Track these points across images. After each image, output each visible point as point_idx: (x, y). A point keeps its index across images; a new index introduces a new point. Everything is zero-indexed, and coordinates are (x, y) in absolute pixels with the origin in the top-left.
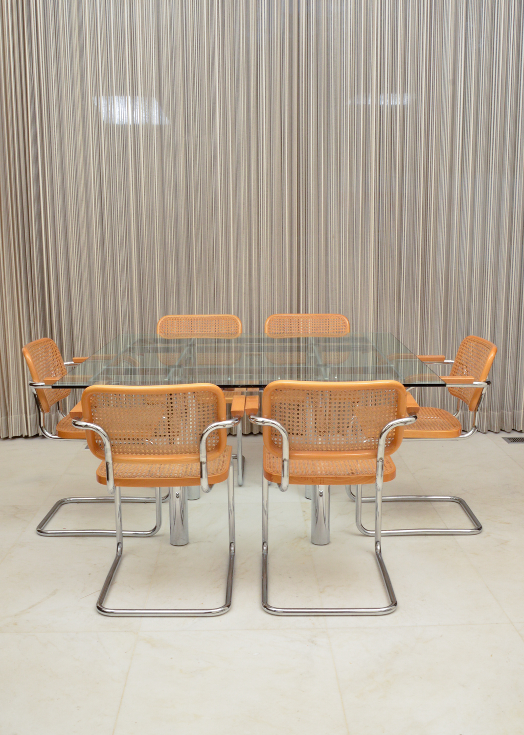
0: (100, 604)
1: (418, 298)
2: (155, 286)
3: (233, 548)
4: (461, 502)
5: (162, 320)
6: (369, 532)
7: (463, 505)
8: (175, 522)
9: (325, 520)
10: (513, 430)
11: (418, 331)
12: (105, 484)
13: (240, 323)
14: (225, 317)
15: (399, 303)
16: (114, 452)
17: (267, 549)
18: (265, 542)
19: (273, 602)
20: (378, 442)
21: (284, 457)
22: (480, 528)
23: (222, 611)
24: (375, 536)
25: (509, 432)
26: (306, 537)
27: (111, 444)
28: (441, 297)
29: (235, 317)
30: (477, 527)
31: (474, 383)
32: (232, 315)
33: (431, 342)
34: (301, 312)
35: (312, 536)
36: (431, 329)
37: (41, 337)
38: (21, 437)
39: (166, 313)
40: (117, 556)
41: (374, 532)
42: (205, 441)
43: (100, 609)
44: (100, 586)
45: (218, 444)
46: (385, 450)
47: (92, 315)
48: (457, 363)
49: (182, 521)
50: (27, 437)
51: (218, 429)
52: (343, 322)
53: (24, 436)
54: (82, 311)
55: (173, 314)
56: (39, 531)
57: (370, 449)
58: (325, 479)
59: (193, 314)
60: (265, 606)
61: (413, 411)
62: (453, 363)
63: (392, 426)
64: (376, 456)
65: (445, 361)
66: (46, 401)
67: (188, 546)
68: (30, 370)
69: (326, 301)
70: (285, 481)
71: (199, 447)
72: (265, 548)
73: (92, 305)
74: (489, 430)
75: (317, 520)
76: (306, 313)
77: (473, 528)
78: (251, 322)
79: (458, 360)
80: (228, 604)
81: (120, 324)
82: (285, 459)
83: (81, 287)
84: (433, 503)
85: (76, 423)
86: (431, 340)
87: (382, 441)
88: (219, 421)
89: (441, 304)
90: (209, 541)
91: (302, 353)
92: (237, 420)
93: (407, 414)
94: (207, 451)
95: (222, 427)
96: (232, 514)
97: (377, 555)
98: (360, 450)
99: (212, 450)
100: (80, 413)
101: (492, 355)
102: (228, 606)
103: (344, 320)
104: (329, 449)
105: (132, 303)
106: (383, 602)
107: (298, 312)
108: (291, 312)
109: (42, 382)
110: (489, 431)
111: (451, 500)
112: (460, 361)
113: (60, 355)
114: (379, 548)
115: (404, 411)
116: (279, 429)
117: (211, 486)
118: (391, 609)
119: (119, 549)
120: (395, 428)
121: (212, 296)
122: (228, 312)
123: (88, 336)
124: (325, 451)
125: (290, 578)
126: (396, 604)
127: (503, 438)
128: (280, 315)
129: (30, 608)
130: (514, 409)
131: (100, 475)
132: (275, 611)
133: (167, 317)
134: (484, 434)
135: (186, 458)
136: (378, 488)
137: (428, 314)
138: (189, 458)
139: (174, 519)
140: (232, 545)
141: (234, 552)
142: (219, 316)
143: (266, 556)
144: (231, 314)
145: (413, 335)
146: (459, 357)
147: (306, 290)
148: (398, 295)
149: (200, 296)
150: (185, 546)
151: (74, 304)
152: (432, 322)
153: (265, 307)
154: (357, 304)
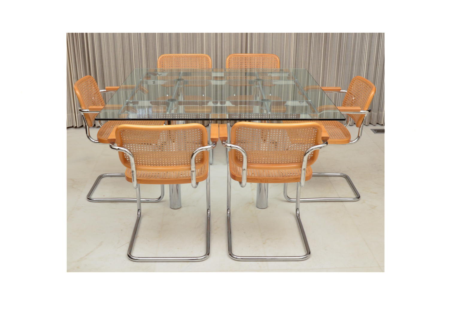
0: (130, 254)
3: (209, 213)
4: (347, 177)
5: (161, 57)
6: (292, 200)
7: (348, 179)
8: (172, 191)
9: (265, 191)
10: (377, 123)
12: (131, 182)
13: (210, 60)
14: (201, 56)
15: (310, 44)
16: (136, 164)
17: (230, 213)
18: (229, 209)
19: (235, 252)
20: (303, 158)
21: (244, 168)
22: (359, 197)
23: (205, 258)
24: (296, 202)
25: (375, 125)
26: (253, 202)
27: (134, 159)
28: (337, 41)
29: (207, 56)
30: (357, 196)
31: (361, 111)
32: (205, 55)
33: (329, 70)
34: (248, 53)
35: (257, 202)
36: (330, 61)
37: (84, 76)
38: (73, 127)
39: (162, 52)
40: (138, 217)
41: (296, 200)
42: (194, 159)
43: (129, 256)
44: (129, 239)
45: (202, 159)
46: (307, 163)
48: (349, 93)
49: (177, 191)
50: (76, 127)
51: (202, 151)
52: (276, 59)
53: (74, 127)
54: (108, 48)
55: (167, 53)
56: (88, 198)
57: (298, 162)
58: (269, 180)
59: (180, 53)
60: (231, 254)
61: (325, 139)
62: (346, 92)
63: (312, 149)
64: (301, 167)
65: (341, 91)
66: (90, 120)
67: (182, 209)
68: (77, 97)
69: (264, 42)
70: (244, 181)
71: (190, 161)
72: (229, 212)
73: (114, 42)
75: (260, 191)
76: (251, 53)
77: (355, 197)
78: (216, 55)
79: (349, 91)
80: (208, 253)
81: (133, 56)
82: (244, 169)
84: (329, 177)
85: (112, 147)
86: (329, 68)
87: (306, 158)
88: (203, 146)
89: (337, 46)
90: (194, 206)
91: (248, 77)
92: (214, 145)
93: (322, 141)
94: (196, 163)
95: (205, 150)
96: (209, 185)
97: (297, 217)
98: (291, 163)
99: (198, 162)
100: (114, 140)
101: (373, 93)
102: (208, 255)
103: (276, 58)
104: (272, 163)
105: (141, 43)
106: (302, 252)
107: (246, 52)
108: (242, 53)
109: (88, 109)
111: (341, 176)
112: (350, 92)
113: (96, 82)
114: (298, 212)
115: (320, 140)
116: (241, 151)
117: (197, 183)
118: (307, 257)
119: (139, 213)
120: (314, 151)
121: (192, 39)
122: (202, 52)
124: (270, 164)
125: (245, 233)
126: (310, 253)
127: (371, 129)
128: (235, 55)
129: (86, 256)
130: (379, 111)
131: (128, 176)
132: (236, 258)
133: (164, 55)
135: (182, 168)
136: (302, 186)
137: (328, 51)
138: (184, 168)
139: (172, 190)
140: (209, 210)
141: (210, 215)
142: (197, 55)
143: (230, 217)
144: (204, 53)
146: (350, 89)
147: (251, 36)
148: (310, 39)
149: (184, 39)
150: (179, 209)
151: (103, 44)
152: (330, 56)
153: (225, 46)
154: (284, 45)
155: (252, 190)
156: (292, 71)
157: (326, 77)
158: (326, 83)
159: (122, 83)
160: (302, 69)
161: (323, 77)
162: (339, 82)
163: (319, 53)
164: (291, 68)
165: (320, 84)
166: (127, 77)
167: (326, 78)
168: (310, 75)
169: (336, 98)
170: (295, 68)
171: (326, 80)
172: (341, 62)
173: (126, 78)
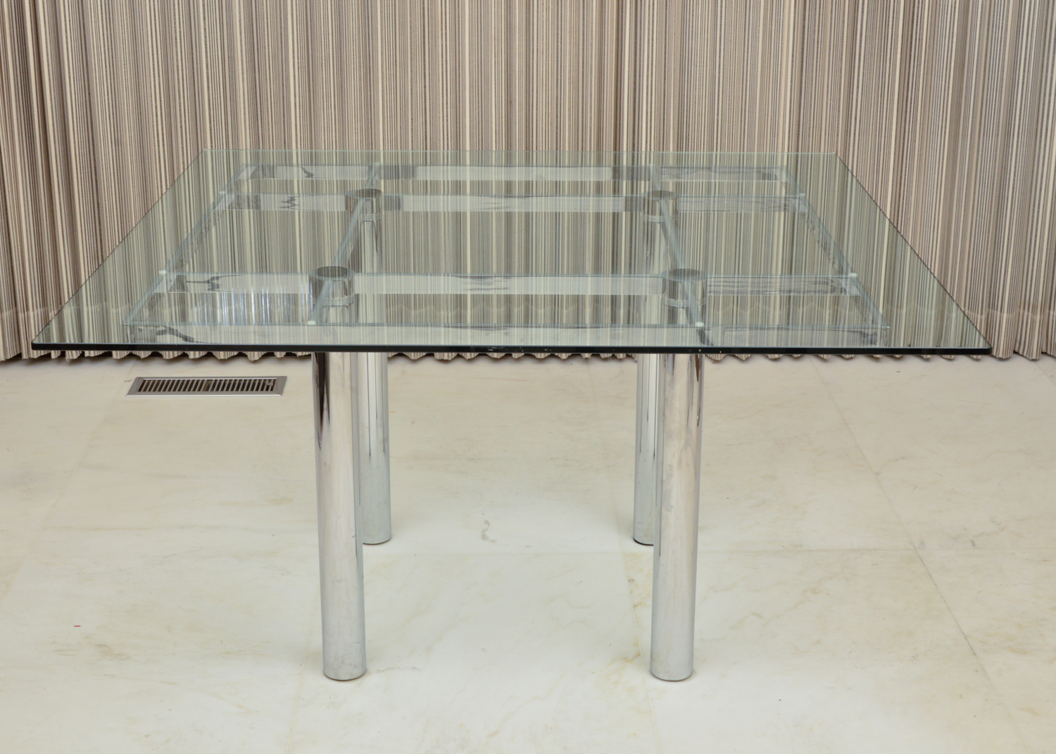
1: (896, 53)
2: (286, 19)
11: (891, 129)
26: (639, 654)
33: (920, 155)
35: (652, 655)
36: (922, 124)
47: (138, 85)
54: (114, 75)
67: (367, 681)
73: (135, 53)
74: (1042, 353)
78: (510, 103)
83: (110, 20)
86: (921, 149)
105: (232, 59)
110: (1044, 353)
121: (419, 43)
123: (129, 136)
134: (1033, 364)
137: (917, 90)
145: (880, 137)
147: (636, 33)
148: (849, 43)
149: (389, 42)
150: (358, 681)
151: (94, 60)
152: (924, 107)
153: (540, 69)
154: (754, 66)
155: (635, 606)
156: (785, 164)
157: (910, 181)
158: (908, 204)
159: (164, 191)
160: (822, 154)
161: (898, 183)
162: (959, 201)
163: (882, 96)
164: (783, 151)
165: (886, 207)
166: (182, 171)
167: (910, 187)
168: (850, 174)
169: (947, 259)
170: (798, 151)
171: (909, 192)
172: (965, 128)
173: (179, 177)
